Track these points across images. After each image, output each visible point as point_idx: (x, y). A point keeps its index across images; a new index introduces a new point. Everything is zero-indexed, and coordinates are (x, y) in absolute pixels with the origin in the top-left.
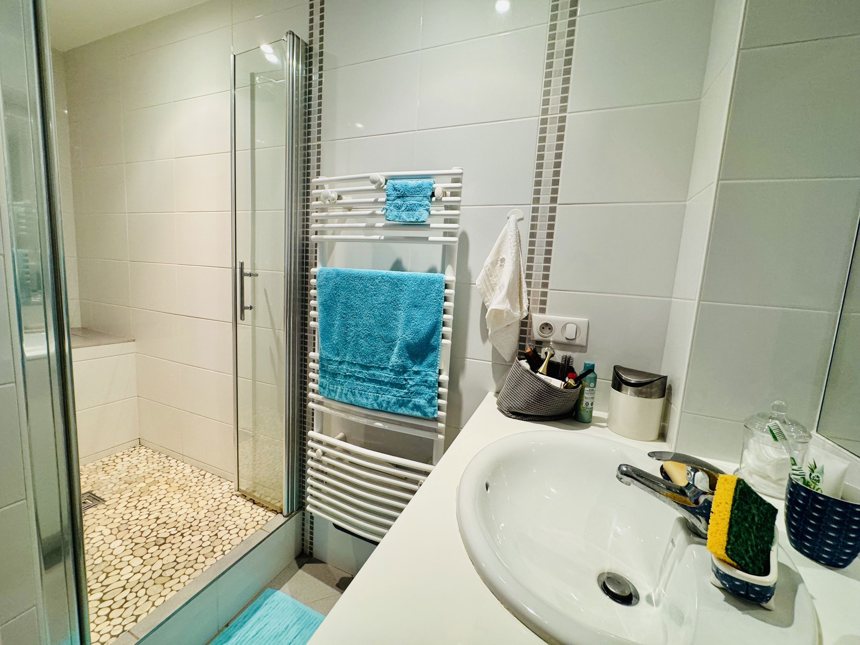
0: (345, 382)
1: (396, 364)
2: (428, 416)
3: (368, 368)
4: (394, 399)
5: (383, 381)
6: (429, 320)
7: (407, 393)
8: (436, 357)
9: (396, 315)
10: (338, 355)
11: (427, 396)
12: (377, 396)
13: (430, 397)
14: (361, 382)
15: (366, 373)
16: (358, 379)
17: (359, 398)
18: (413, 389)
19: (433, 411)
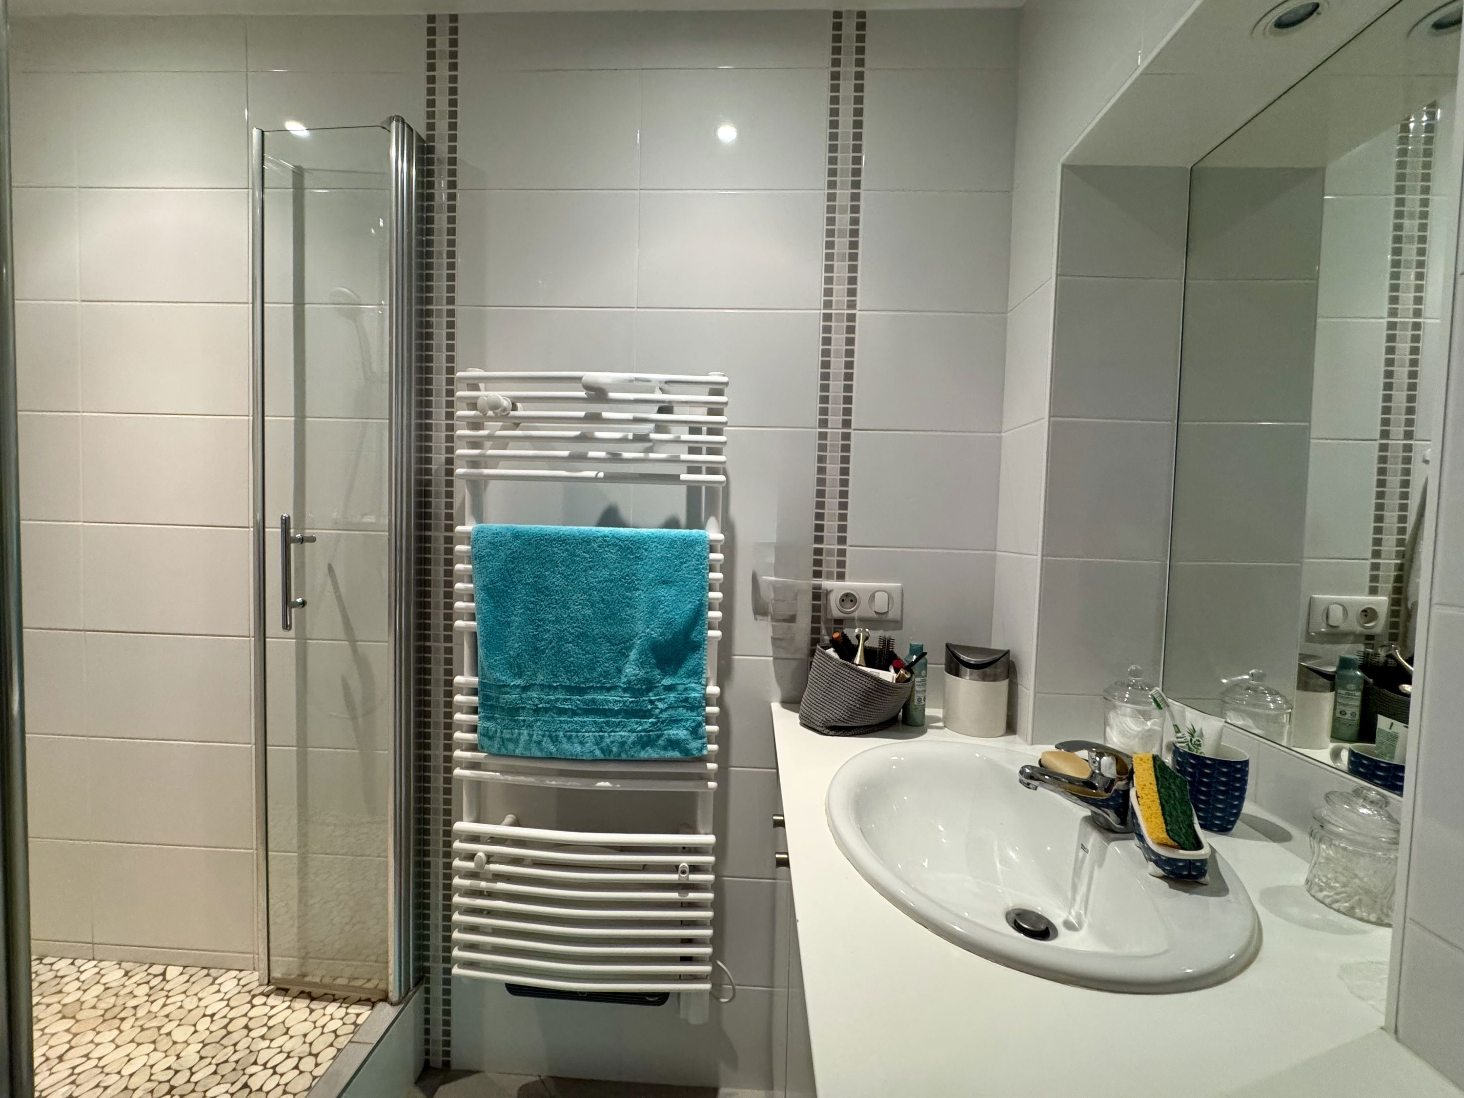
0: (536, 721)
1: (634, 678)
2: (693, 754)
3: (581, 691)
4: (633, 737)
5: (611, 710)
6: (687, 602)
7: (653, 724)
8: (700, 659)
9: (630, 599)
10: (520, 675)
11: (689, 723)
12: (599, 736)
13: (694, 724)
14: (569, 717)
15: (579, 700)
16: (562, 712)
17: (566, 746)
18: (664, 715)
19: (700, 745)
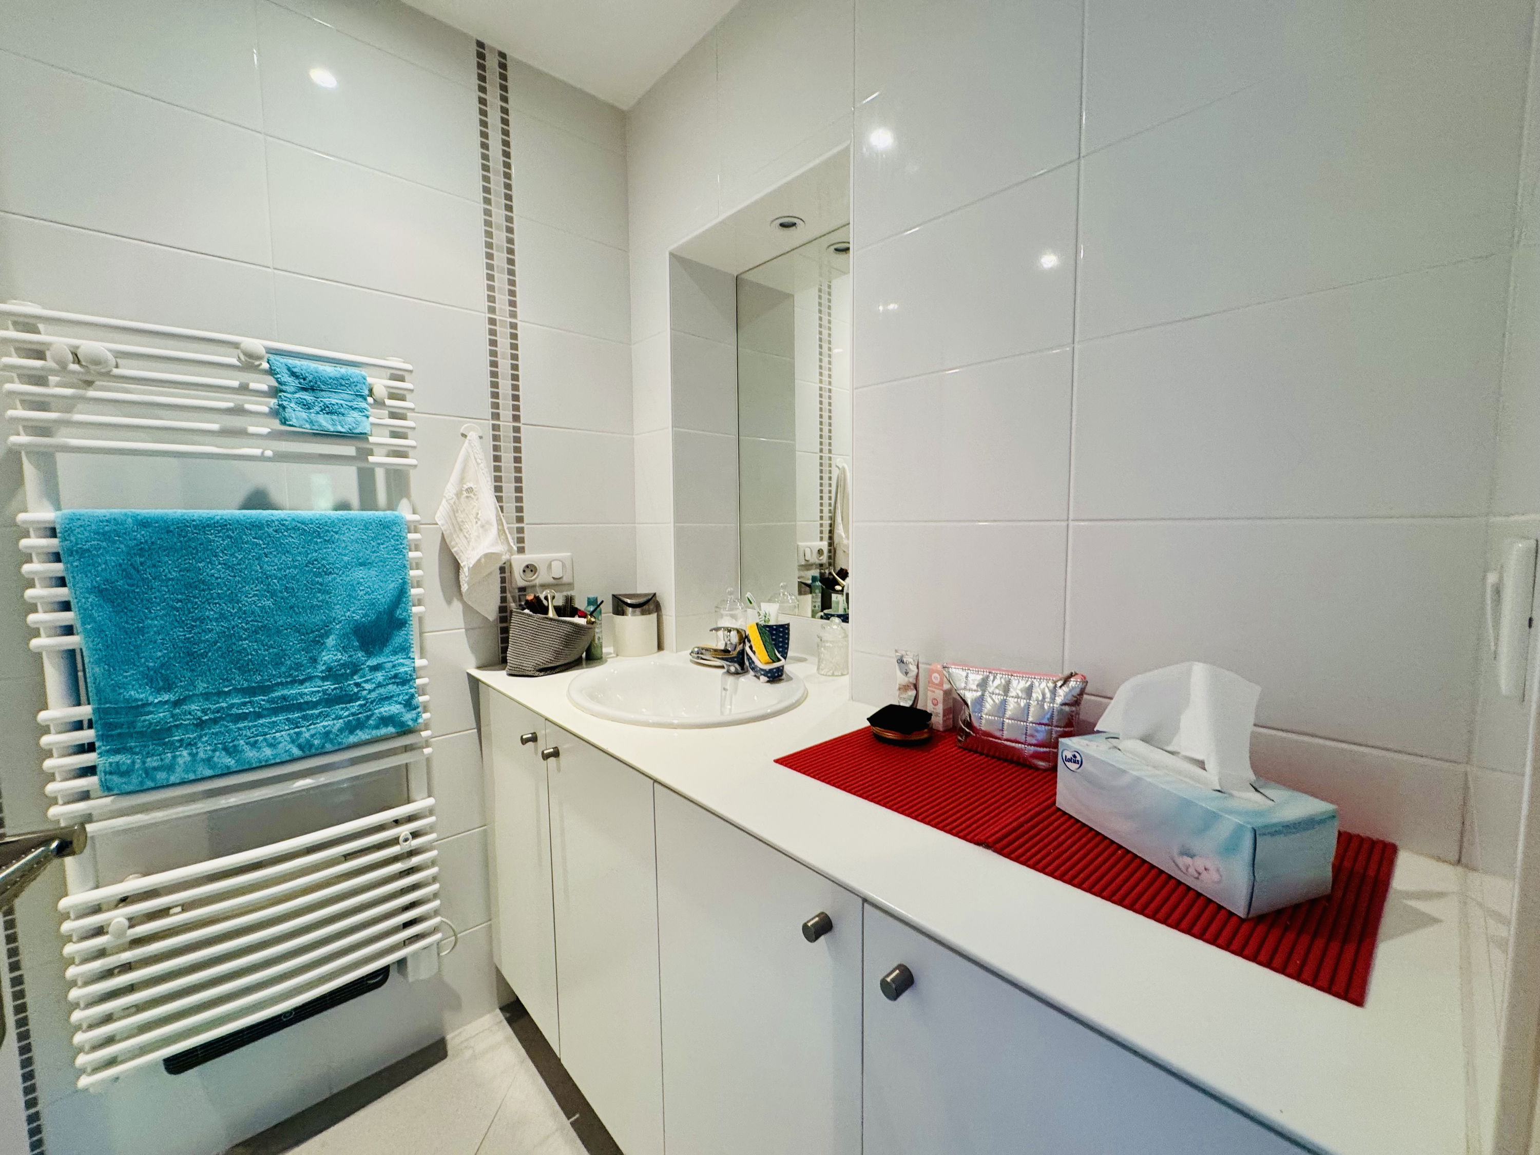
0: (201, 737)
1: (336, 663)
2: (408, 725)
3: (264, 690)
4: (340, 723)
5: (307, 703)
6: (390, 582)
7: (361, 706)
8: (406, 635)
9: (321, 585)
11: (401, 697)
12: (295, 733)
13: (407, 697)
14: (250, 721)
15: (263, 700)
16: (243, 717)
17: (251, 754)
18: (373, 695)
19: (414, 716)
